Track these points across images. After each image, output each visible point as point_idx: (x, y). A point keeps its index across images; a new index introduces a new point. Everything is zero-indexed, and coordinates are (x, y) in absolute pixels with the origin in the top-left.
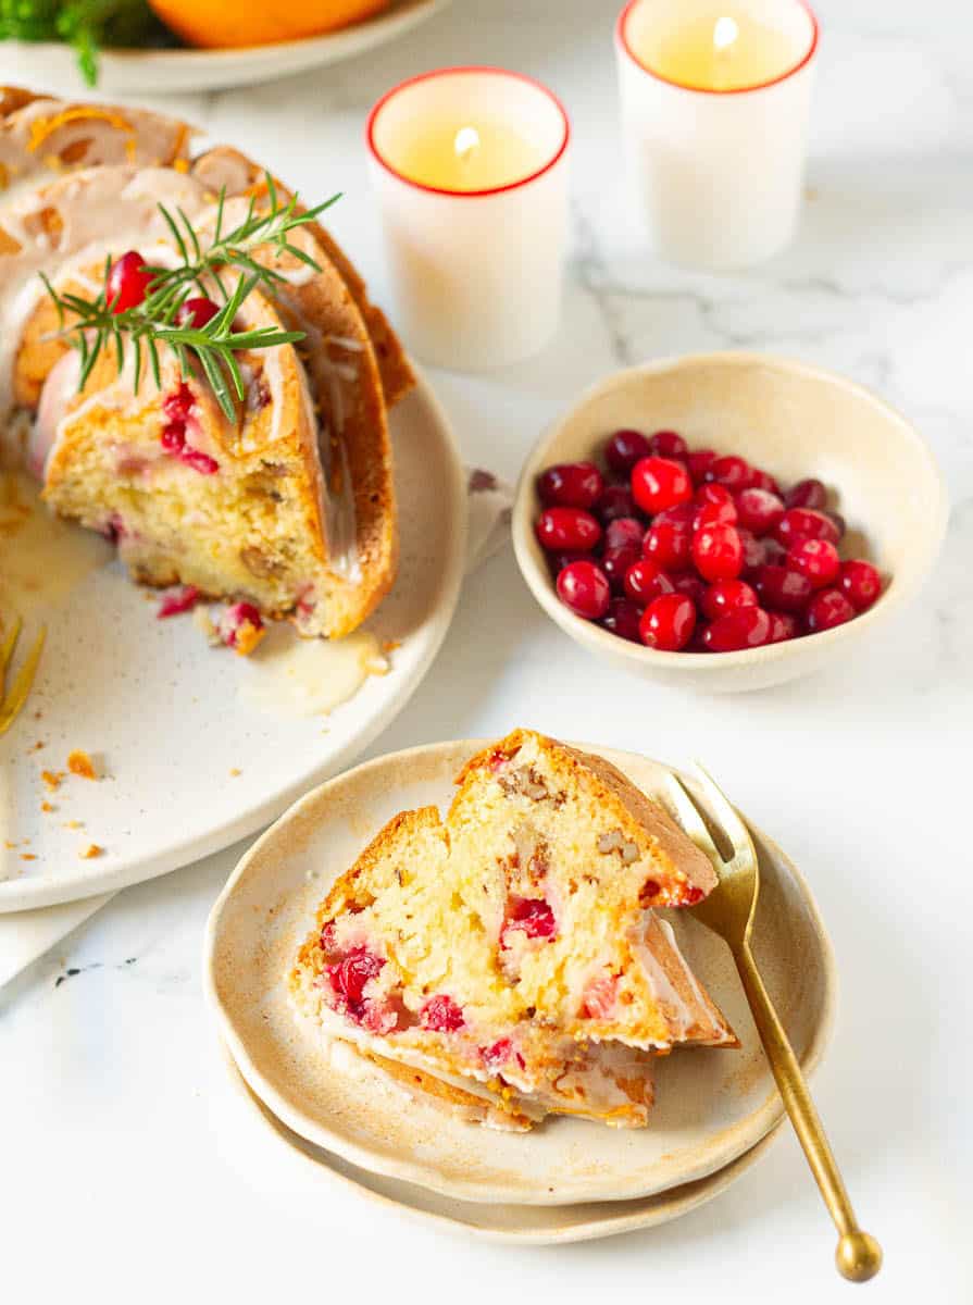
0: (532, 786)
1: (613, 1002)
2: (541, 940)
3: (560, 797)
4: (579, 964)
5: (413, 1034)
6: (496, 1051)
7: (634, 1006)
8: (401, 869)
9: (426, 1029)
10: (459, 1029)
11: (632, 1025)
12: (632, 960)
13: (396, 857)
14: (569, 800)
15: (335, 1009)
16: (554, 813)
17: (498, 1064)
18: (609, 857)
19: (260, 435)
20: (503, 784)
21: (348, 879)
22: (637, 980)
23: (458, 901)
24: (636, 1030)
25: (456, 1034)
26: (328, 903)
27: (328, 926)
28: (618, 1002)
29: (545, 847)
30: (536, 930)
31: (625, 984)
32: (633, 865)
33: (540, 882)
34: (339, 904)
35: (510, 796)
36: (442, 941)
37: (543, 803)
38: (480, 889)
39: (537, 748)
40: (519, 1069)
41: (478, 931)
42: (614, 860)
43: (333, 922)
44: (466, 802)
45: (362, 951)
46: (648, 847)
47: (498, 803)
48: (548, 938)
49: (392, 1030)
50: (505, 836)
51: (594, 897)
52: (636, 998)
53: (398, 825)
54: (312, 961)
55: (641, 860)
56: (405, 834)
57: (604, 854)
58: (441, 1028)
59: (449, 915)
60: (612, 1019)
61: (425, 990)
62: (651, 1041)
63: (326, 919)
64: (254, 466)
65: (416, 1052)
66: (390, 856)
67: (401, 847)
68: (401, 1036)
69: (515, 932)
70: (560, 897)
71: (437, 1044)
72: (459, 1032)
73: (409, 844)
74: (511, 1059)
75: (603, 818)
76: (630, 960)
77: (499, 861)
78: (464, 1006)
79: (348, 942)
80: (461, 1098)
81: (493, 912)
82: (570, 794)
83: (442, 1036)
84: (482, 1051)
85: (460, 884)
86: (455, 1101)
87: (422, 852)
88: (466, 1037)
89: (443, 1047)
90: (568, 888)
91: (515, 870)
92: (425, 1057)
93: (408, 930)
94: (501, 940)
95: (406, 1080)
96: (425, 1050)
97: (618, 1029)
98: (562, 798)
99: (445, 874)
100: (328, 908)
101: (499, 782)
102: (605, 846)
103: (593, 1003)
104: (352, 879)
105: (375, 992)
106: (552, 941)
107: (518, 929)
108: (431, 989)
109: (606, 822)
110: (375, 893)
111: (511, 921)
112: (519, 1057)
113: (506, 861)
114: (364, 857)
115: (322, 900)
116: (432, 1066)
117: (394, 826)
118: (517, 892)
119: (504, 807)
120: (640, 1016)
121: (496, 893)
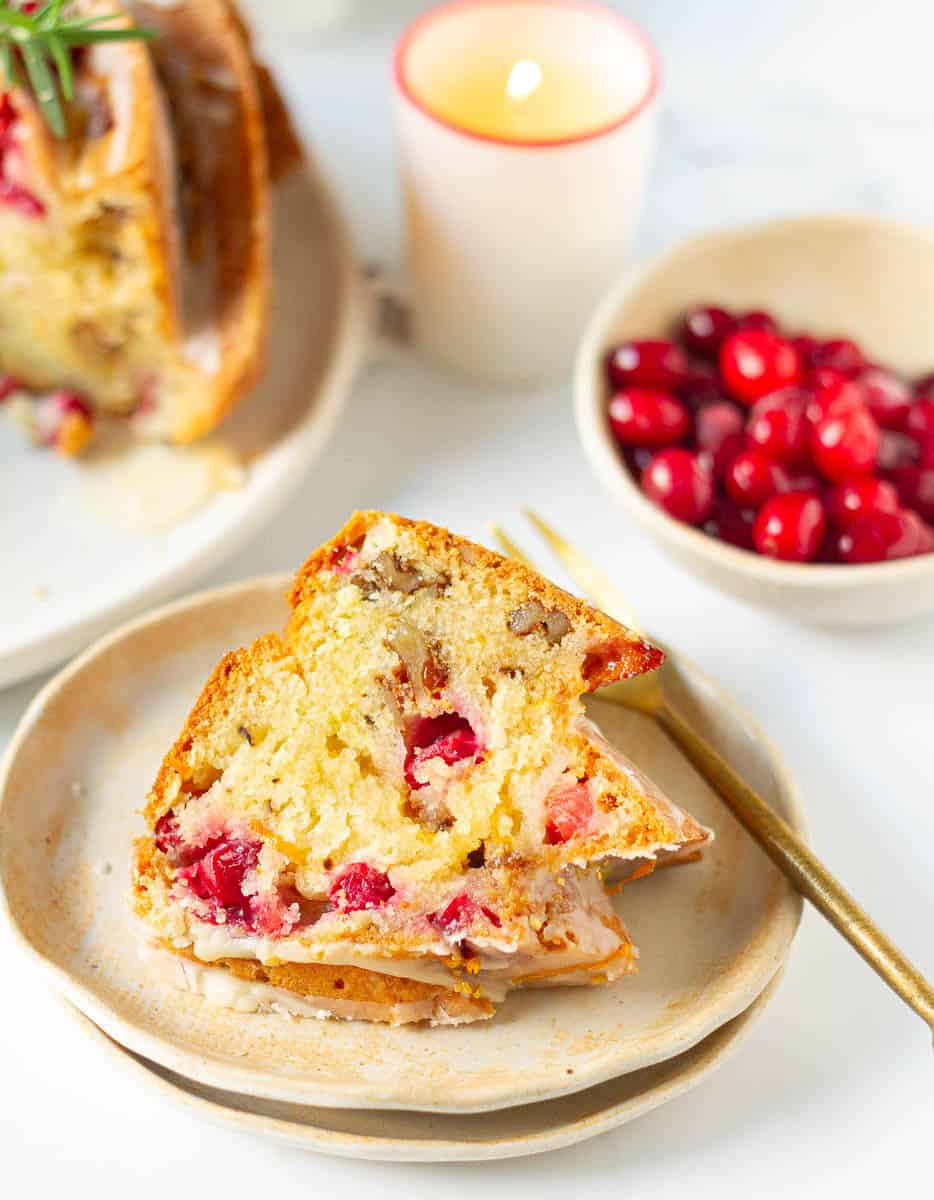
0: (403, 576)
1: (590, 812)
2: (466, 763)
3: (442, 580)
4: (528, 777)
5: (330, 924)
6: (452, 913)
7: (620, 810)
8: (246, 725)
9: (347, 910)
10: (391, 899)
11: (625, 833)
12: (598, 756)
13: (235, 714)
14: (455, 580)
15: (213, 921)
16: (439, 602)
17: (460, 928)
18: (530, 637)
19: (98, 168)
20: (360, 582)
21: (178, 754)
22: (611, 777)
23: (335, 745)
24: (631, 838)
25: (390, 907)
26: (159, 790)
27: (165, 823)
28: (598, 811)
29: (438, 647)
30: (455, 752)
31: (599, 786)
32: (564, 640)
33: (443, 692)
34: (173, 790)
35: (372, 597)
36: (330, 799)
37: (421, 592)
38: (363, 723)
39: (394, 526)
40: (492, 927)
41: (371, 779)
42: (536, 639)
43: (170, 815)
44: (314, 620)
45: (223, 839)
46: (579, 613)
47: (358, 609)
48: (475, 758)
49: (296, 926)
50: (379, 646)
51: (524, 691)
52: (620, 799)
53: (228, 670)
54: (157, 871)
55: (572, 631)
56: (242, 679)
57: (524, 634)
58: (368, 905)
59: (330, 764)
60: (596, 833)
61: (328, 864)
62: (655, 846)
63: (160, 812)
64: (88, 209)
65: (345, 943)
66: (226, 713)
67: (240, 698)
68: (312, 931)
69: (429, 762)
70: (477, 704)
71: (370, 926)
72: (392, 903)
73: (249, 690)
74: (476, 916)
75: (506, 592)
76: (594, 756)
77: (380, 679)
78: (389, 868)
79: (199, 834)
80: (404, 993)
81: (388, 745)
82: (455, 572)
83: (371, 914)
84: (431, 918)
85: (334, 722)
86: (396, 999)
87: (271, 696)
88: (407, 905)
89: (377, 928)
90: (483, 690)
91: (406, 685)
92: (358, 946)
93: (279, 795)
94: (410, 778)
95: (320, 992)
96: (354, 938)
97: (609, 843)
98: (446, 582)
99: (308, 717)
100: (161, 798)
101: (352, 582)
102: (519, 627)
103: (562, 819)
104: (183, 754)
105: (259, 884)
106: (480, 760)
107: (431, 757)
108: (335, 862)
109: (513, 596)
110: (219, 764)
111: (418, 751)
112: (487, 912)
113: (390, 676)
114: (193, 724)
115: (149, 789)
116: (368, 957)
117: (223, 672)
118: (415, 712)
119: (368, 613)
120: (632, 819)
121: (386, 720)
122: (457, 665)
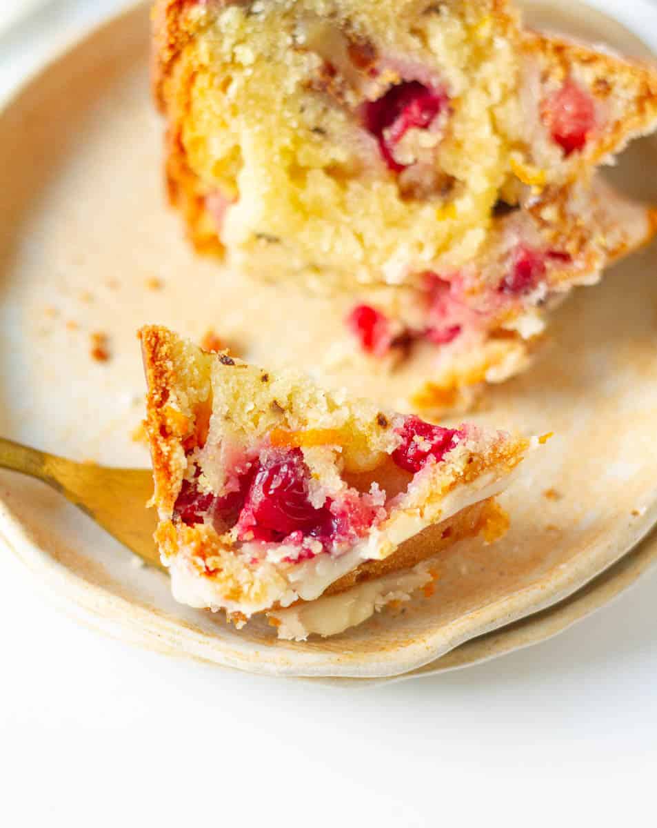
1: (592, 105)
2: (442, 120)
4: (511, 104)
22: (589, 62)
23: (299, 173)
28: (597, 101)
29: (348, 24)
30: (425, 116)
31: (584, 77)
33: (379, 66)
38: (316, 138)
41: (354, 186)
47: (249, 30)
48: (447, 111)
49: (387, 506)
50: (292, 55)
52: (610, 79)
59: (304, 193)
60: (608, 124)
69: (404, 138)
70: (418, 60)
76: (561, 50)
77: (310, 86)
90: (417, 42)
91: (338, 78)
94: (392, 165)
103: (568, 128)
111: (385, 133)
112: (554, 255)
113: (317, 79)
118: (361, 100)
119: (260, 28)
120: (633, 93)
121: (336, 121)
122: (377, 31)
